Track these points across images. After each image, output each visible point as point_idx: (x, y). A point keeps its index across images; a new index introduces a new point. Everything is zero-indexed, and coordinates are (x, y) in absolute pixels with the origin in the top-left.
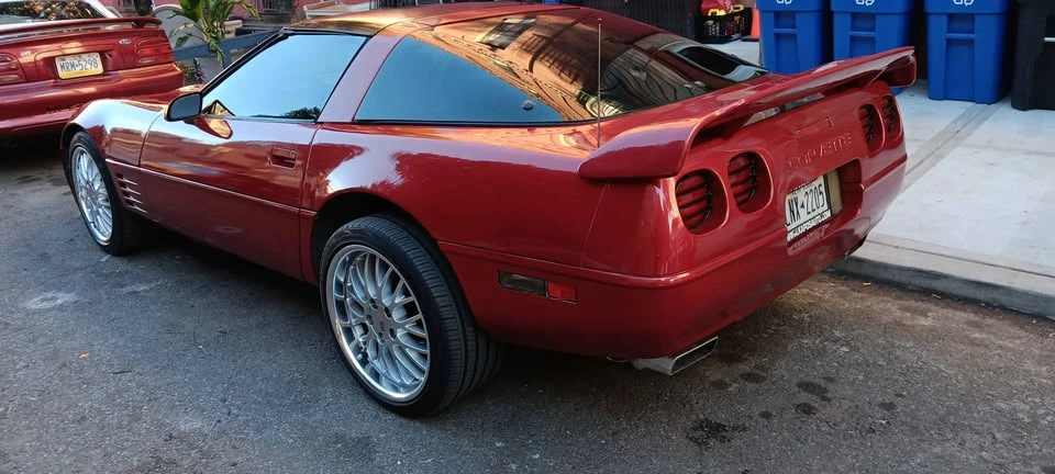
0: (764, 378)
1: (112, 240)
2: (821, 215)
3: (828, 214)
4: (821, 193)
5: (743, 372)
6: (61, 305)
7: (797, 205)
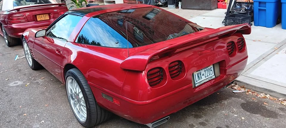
0: (206, 125)
1: (32, 66)
2: (211, 77)
3: (214, 77)
4: (211, 70)
5: (200, 122)
6: (18, 85)
7: (201, 75)
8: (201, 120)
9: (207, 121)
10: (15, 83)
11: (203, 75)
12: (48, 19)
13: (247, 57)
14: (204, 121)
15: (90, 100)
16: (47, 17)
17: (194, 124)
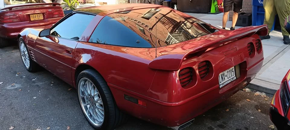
0: (225, 127)
1: (30, 68)
2: (232, 78)
3: (235, 78)
4: (233, 71)
5: (218, 124)
6: (16, 88)
7: (224, 76)
8: (218, 123)
9: (225, 123)
10: (12, 86)
11: (226, 76)
12: (42, 19)
13: (263, 59)
14: (223, 124)
15: (109, 103)
16: (41, 16)
17: (213, 127)
